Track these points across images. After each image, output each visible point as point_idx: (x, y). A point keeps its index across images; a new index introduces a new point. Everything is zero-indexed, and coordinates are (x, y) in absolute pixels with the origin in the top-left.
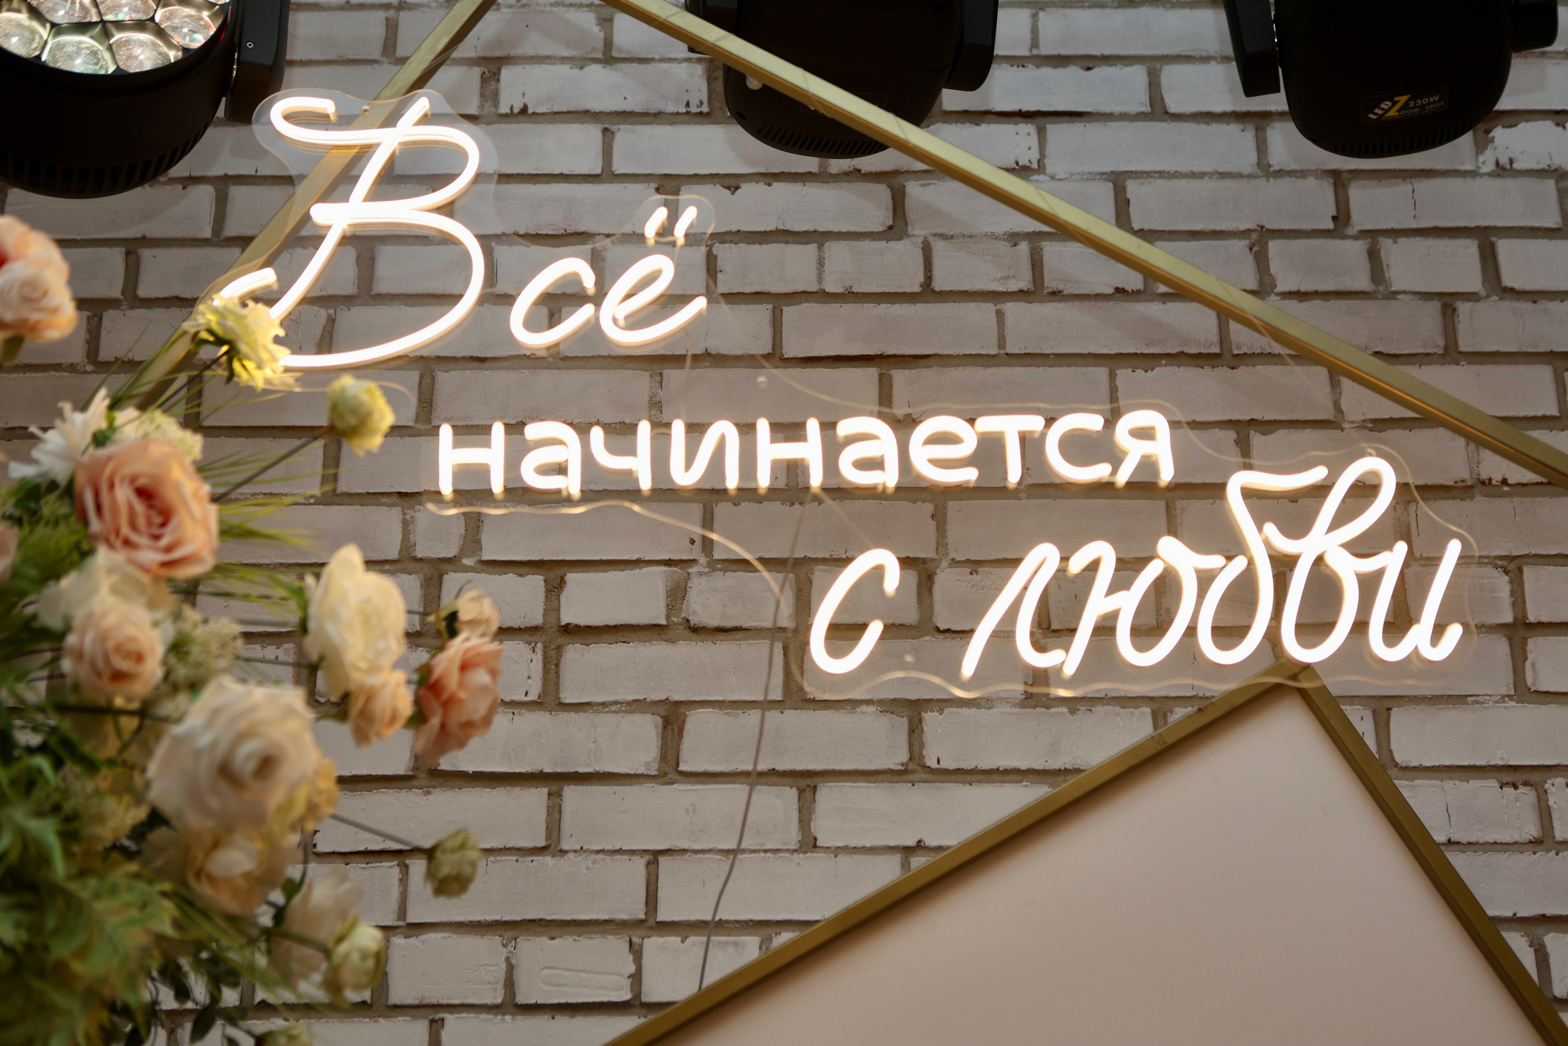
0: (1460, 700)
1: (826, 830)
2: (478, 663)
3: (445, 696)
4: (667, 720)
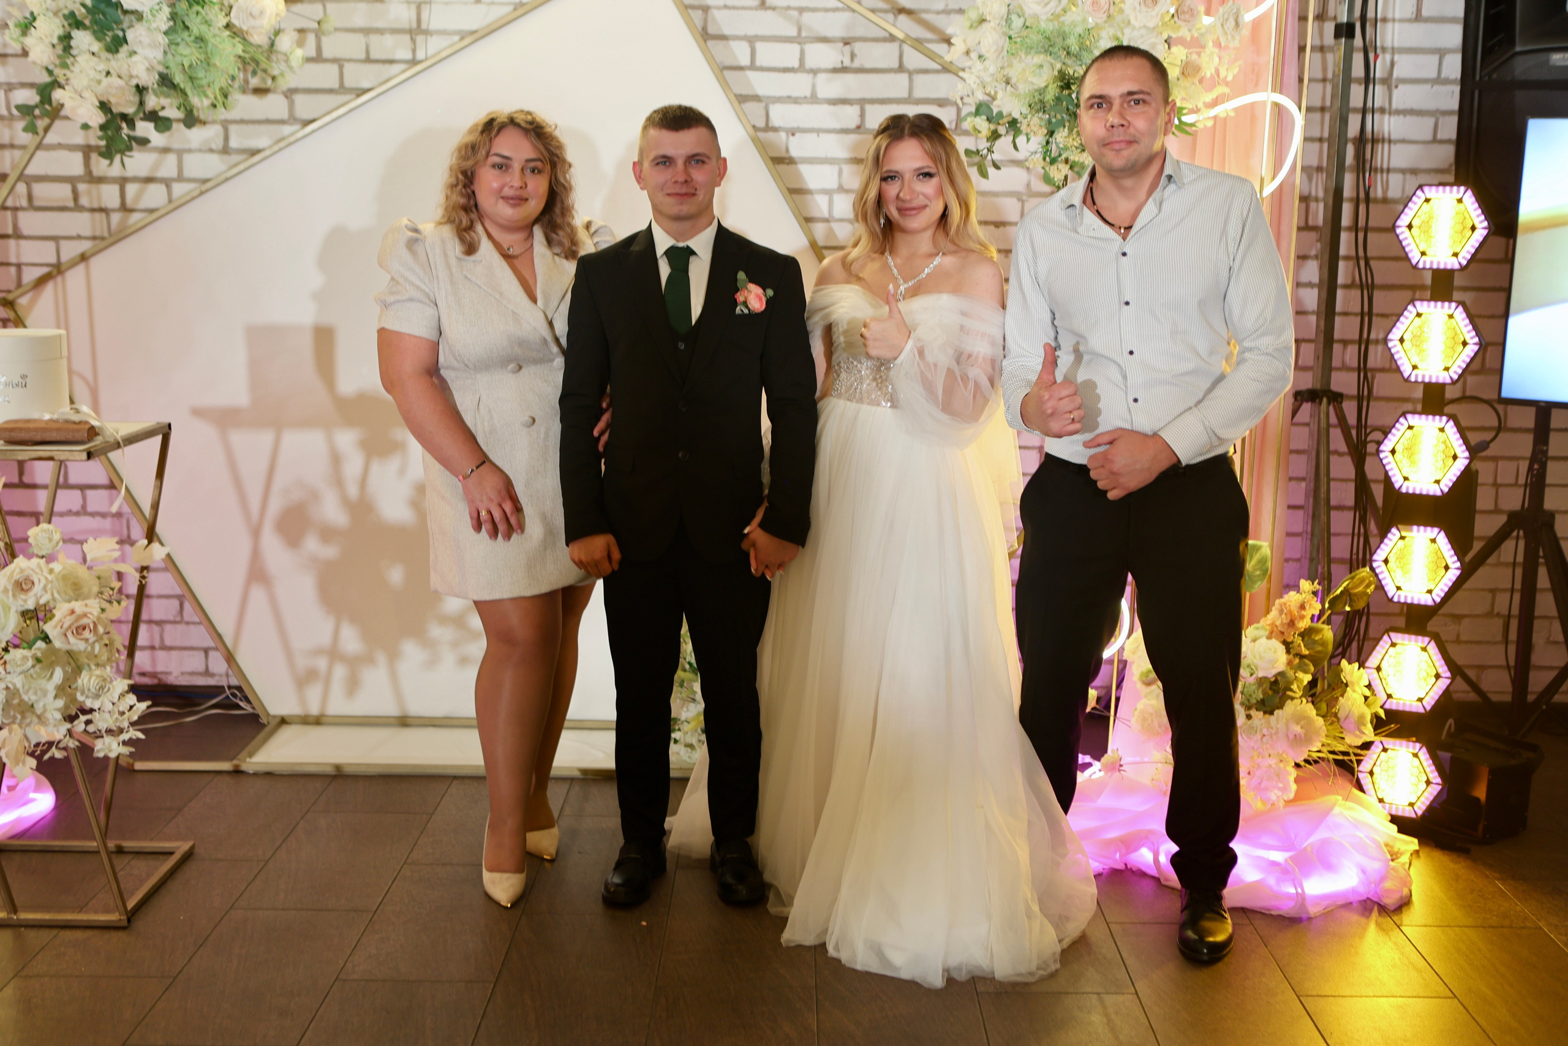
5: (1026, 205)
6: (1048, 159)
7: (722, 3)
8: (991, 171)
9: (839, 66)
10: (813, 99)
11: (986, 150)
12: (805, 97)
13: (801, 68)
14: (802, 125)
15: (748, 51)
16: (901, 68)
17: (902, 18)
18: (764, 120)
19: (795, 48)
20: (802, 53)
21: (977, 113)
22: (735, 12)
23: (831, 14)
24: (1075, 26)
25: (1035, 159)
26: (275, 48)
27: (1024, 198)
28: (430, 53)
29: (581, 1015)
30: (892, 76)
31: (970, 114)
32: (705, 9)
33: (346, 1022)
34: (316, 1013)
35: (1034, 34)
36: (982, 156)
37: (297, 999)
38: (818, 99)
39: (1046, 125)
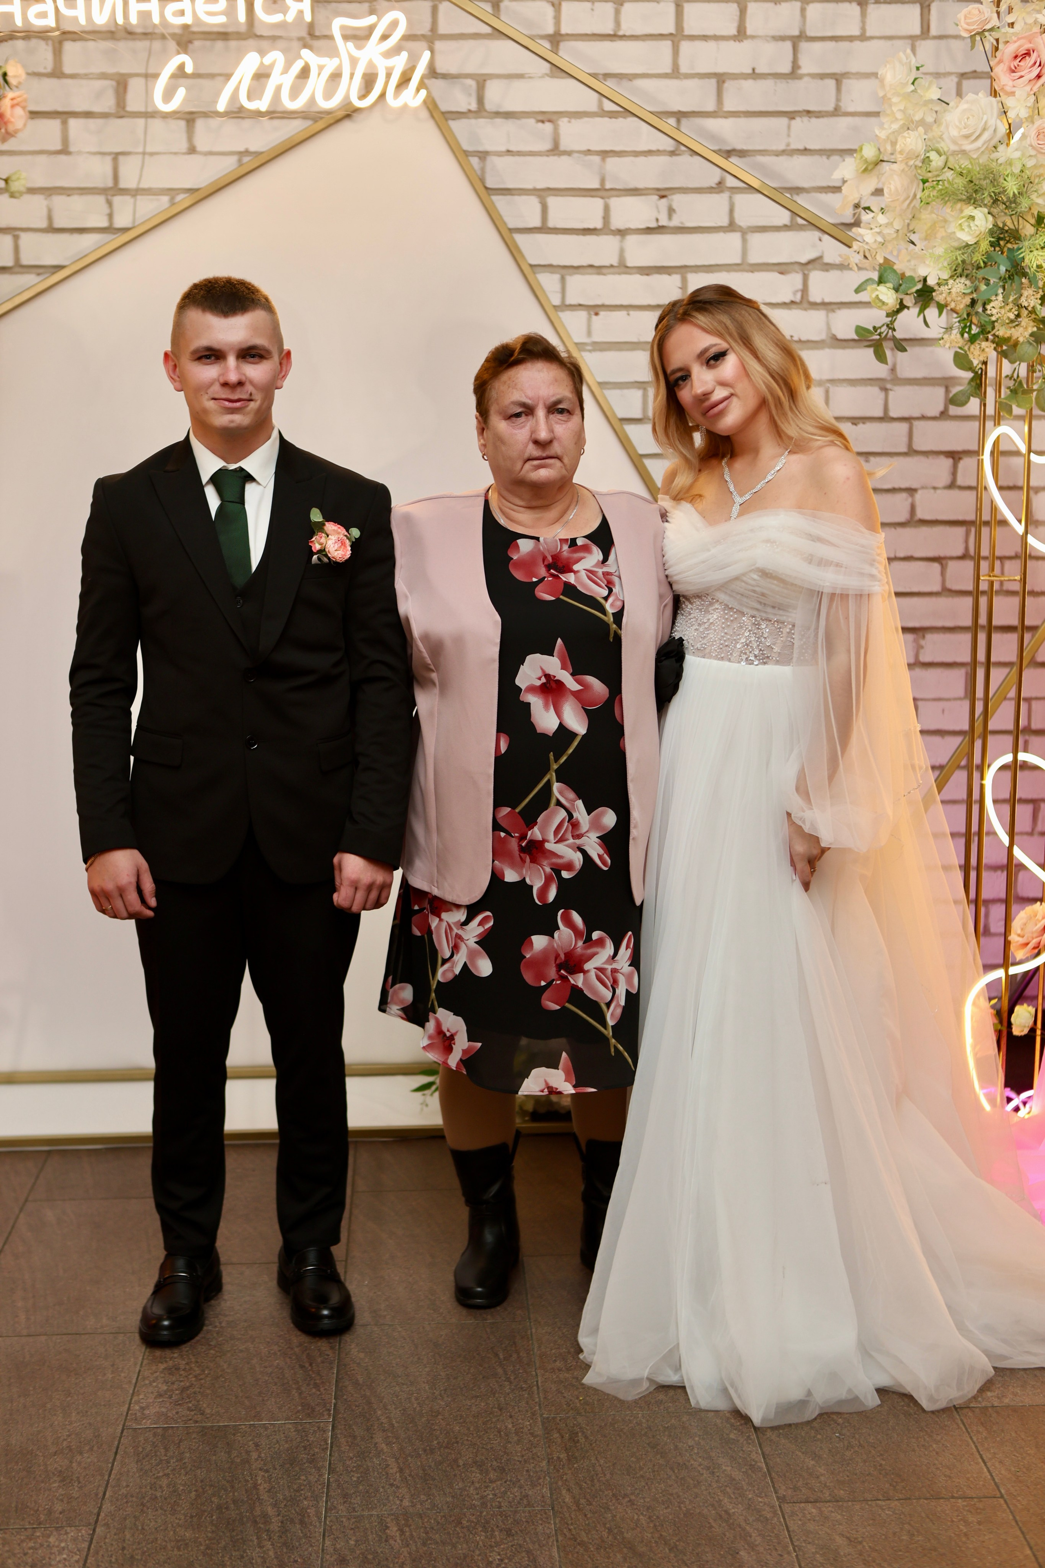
0: (520, 76)
1: (201, 144)
2: (17, 104)
3: (6, 120)
4: (118, 83)
5: (891, 393)
6: (966, 335)
7: (503, 149)
8: (891, 352)
9: (653, 225)
10: (622, 267)
11: (885, 327)
12: (612, 266)
13: (606, 229)
14: (607, 303)
15: (538, 208)
16: (732, 227)
17: (734, 159)
18: (559, 296)
19: (597, 204)
20: (607, 209)
21: (881, 281)
22: (522, 159)
23: (642, 159)
24: (1011, 164)
25: (952, 337)
27: (889, 386)
28: (140, 219)
29: (456, 1461)
30: (721, 236)
31: (869, 281)
32: (483, 155)
33: (153, 1486)
34: (110, 1475)
35: (957, 176)
36: (880, 334)
37: (79, 1458)
38: (627, 267)
39: (972, 293)
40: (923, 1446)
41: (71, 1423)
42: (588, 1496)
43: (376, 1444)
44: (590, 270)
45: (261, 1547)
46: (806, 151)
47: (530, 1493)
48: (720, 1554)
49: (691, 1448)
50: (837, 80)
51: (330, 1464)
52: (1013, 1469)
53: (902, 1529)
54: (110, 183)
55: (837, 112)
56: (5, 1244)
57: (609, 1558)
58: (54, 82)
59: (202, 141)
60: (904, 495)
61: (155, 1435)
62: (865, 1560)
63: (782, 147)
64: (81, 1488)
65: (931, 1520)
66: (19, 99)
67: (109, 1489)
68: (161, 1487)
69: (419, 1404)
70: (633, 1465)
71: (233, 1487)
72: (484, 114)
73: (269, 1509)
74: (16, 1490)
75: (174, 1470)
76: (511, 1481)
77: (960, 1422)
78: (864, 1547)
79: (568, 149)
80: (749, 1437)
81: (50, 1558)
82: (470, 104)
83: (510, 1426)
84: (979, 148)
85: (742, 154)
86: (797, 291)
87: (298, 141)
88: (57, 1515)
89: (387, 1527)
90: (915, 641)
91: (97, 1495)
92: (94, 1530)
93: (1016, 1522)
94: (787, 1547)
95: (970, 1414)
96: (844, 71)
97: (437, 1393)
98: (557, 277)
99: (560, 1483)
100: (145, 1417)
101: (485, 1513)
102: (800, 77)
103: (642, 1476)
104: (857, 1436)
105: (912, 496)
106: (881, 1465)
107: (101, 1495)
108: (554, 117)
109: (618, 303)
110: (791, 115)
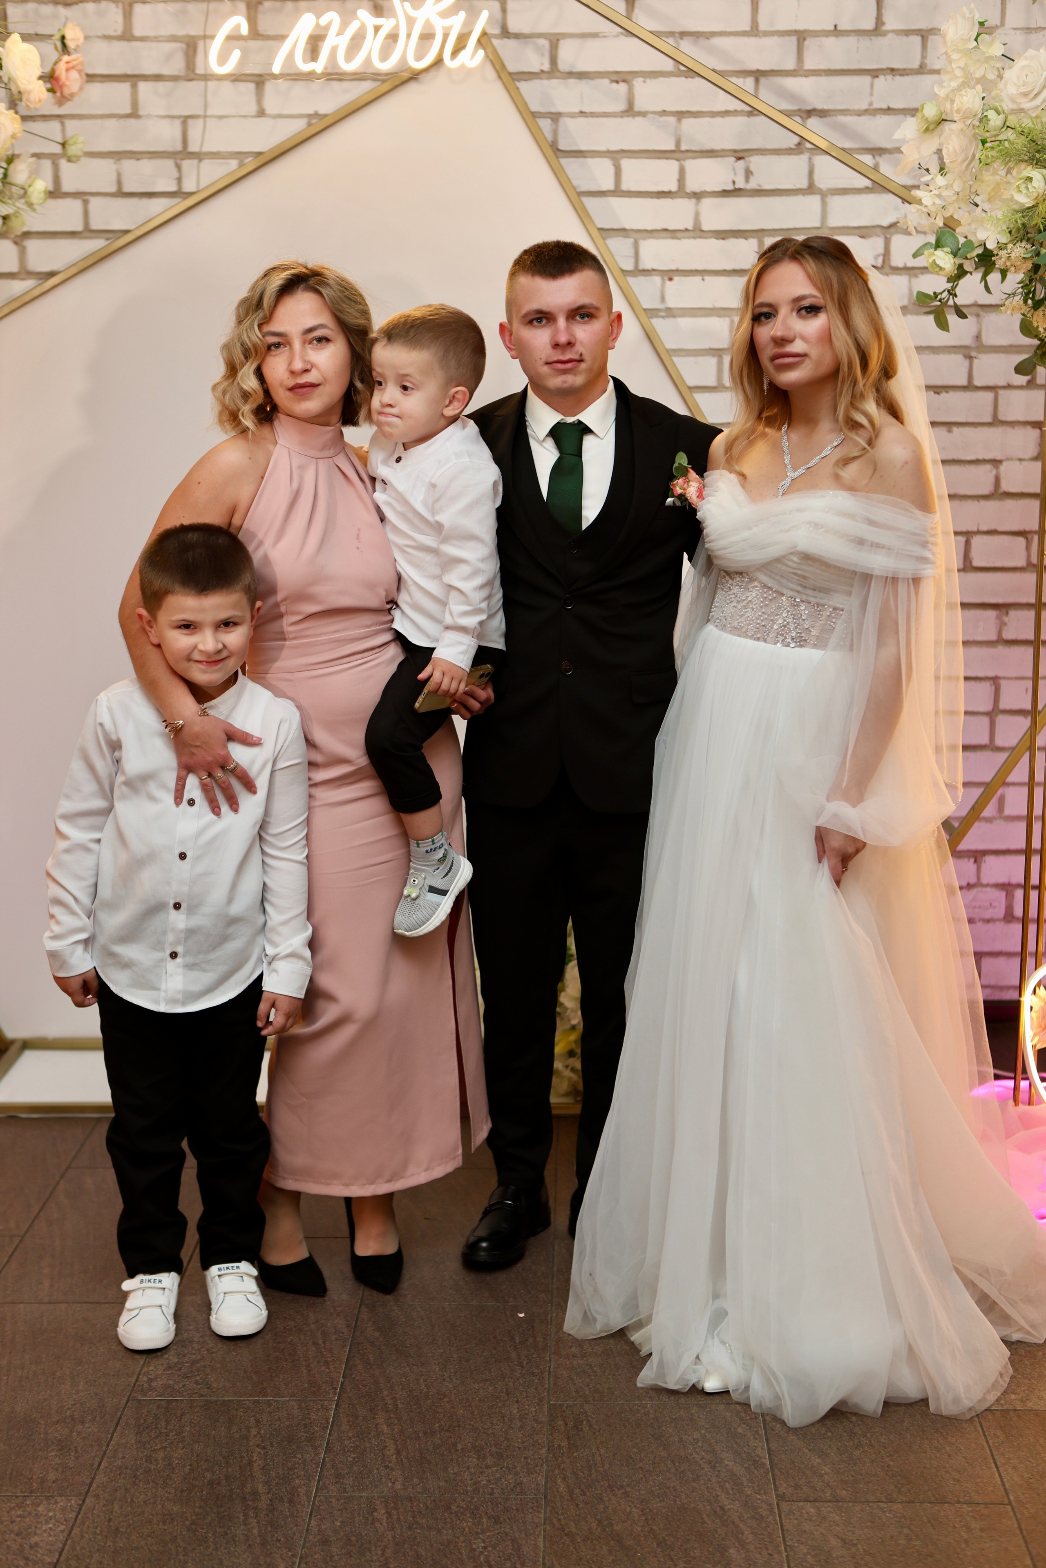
0: (595, 35)
1: (271, 107)
2: (73, 68)
3: (61, 83)
4: (188, 45)
5: (976, 361)
6: (1030, 302)
7: (577, 110)
8: (952, 319)
9: (730, 187)
10: (697, 231)
11: (946, 293)
12: (687, 230)
13: (681, 192)
14: (682, 268)
15: (611, 170)
16: (811, 189)
17: (813, 122)
18: (632, 261)
19: (673, 166)
20: (682, 171)
21: (938, 245)
22: (595, 120)
23: (719, 120)
25: (1014, 303)
26: (8, 180)
27: (973, 354)
28: (203, 185)
29: (455, 1445)
30: (800, 198)
31: (926, 245)
32: (555, 117)
33: (149, 1459)
34: (108, 1446)
35: (1017, 136)
36: (940, 301)
37: (80, 1427)
38: (703, 231)
39: (1032, 257)
40: (936, 1447)
41: (78, 1392)
42: (583, 1487)
43: (378, 1424)
44: (664, 234)
45: (245, 1525)
46: (889, 110)
47: (525, 1480)
48: (708, 1551)
49: (696, 1441)
50: (922, 36)
51: (328, 1443)
52: (1026, 1475)
53: (900, 1533)
54: (179, 147)
55: (922, 70)
56: (40, 1210)
57: (594, 1550)
58: (124, 44)
59: (271, 104)
60: (988, 467)
61: (158, 1407)
62: (857, 1563)
63: (864, 106)
64: (77, 1458)
65: (932, 1525)
66: (74, 63)
67: (105, 1459)
68: (156, 1460)
69: (426, 1385)
70: (634, 1457)
71: (227, 1463)
72: (558, 74)
73: (260, 1486)
74: (13, 1457)
75: (172, 1443)
76: (507, 1467)
77: (978, 1425)
78: (858, 1549)
79: (643, 109)
80: (757, 1432)
81: (36, 1527)
82: (542, 64)
83: (515, 1411)
84: (1038, 107)
85: (822, 113)
86: (878, 256)
87: (363, 103)
88: (50, 1484)
89: (375, 1510)
90: (998, 617)
91: (92, 1465)
92: (84, 1501)
93: (1021, 1530)
94: (779, 1546)
95: (990, 1417)
96: (929, 27)
97: (446, 1375)
98: (630, 241)
99: (557, 1472)
100: (151, 1389)
101: (476, 1499)
102: (884, 34)
103: (641, 1468)
104: (869, 1435)
105: (997, 467)
106: (889, 1466)
107: (96, 1466)
108: (629, 77)
109: (693, 268)
110: (874, 73)
